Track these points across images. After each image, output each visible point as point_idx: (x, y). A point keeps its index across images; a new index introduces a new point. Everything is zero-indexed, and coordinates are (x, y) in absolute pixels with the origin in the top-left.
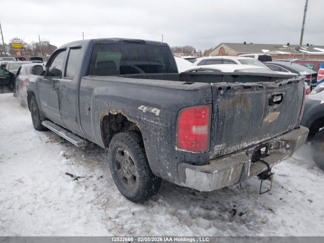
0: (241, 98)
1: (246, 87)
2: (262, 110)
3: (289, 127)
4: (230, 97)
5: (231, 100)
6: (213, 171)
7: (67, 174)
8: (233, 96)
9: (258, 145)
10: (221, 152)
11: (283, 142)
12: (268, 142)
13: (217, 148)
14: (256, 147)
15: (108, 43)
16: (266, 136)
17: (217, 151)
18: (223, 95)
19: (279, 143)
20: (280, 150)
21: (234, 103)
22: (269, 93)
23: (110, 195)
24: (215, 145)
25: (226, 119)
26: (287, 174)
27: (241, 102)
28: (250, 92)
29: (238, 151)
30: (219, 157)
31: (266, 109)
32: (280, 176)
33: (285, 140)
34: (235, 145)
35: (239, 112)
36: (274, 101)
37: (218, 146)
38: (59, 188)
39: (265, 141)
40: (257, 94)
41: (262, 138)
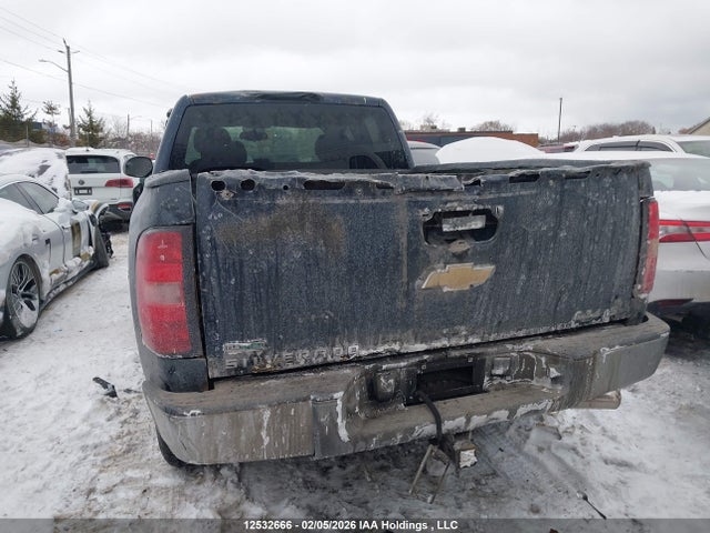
0: (302, 217)
2: (398, 254)
4: (258, 210)
5: (264, 220)
6: (183, 408)
7: (97, 380)
8: (272, 208)
9: (426, 357)
10: (251, 362)
11: (543, 360)
13: (235, 351)
14: (416, 360)
16: (456, 334)
17: (235, 357)
18: (233, 204)
19: (530, 362)
20: (534, 382)
21: (276, 228)
22: (422, 205)
24: (224, 339)
25: (246, 269)
27: (302, 227)
28: (337, 201)
29: (326, 366)
31: (414, 254)
33: (546, 354)
34: (311, 346)
35: (298, 255)
37: (237, 343)
38: (61, 407)
40: (373, 207)
41: (437, 339)
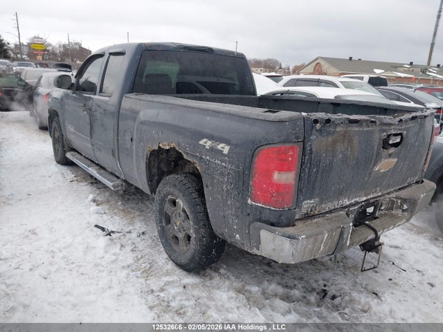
0: (344, 137)
1: (352, 122)
2: (373, 155)
3: (408, 181)
4: (329, 133)
5: (330, 139)
6: (299, 235)
7: (96, 226)
8: (334, 133)
9: (363, 203)
10: (311, 211)
11: (399, 201)
12: (378, 199)
13: (307, 205)
14: (360, 205)
15: (161, 49)
16: (375, 192)
17: (306, 208)
18: (320, 131)
19: (393, 202)
20: (393, 212)
21: (334, 142)
22: (384, 131)
23: (154, 258)
24: (304, 200)
25: (321, 164)
26: (400, 246)
27: (344, 142)
28: (357, 129)
29: (336, 210)
30: (308, 217)
31: (378, 154)
32: (391, 247)
33: (401, 198)
34: (332, 201)
35: (340, 156)
36: (391, 142)
37: (308, 201)
38: (85, 245)
39: (373, 198)
40: (367, 131)
41: (370, 194)
